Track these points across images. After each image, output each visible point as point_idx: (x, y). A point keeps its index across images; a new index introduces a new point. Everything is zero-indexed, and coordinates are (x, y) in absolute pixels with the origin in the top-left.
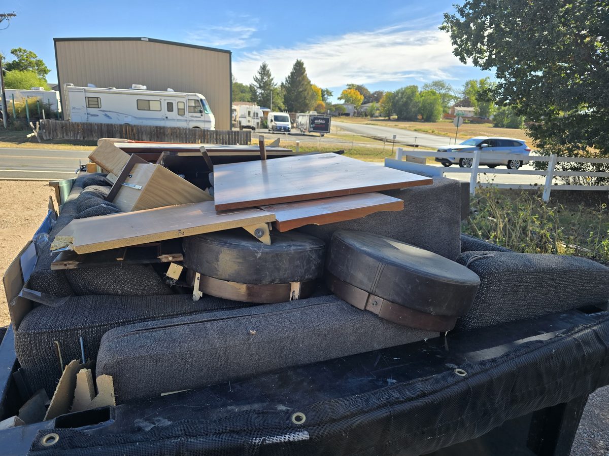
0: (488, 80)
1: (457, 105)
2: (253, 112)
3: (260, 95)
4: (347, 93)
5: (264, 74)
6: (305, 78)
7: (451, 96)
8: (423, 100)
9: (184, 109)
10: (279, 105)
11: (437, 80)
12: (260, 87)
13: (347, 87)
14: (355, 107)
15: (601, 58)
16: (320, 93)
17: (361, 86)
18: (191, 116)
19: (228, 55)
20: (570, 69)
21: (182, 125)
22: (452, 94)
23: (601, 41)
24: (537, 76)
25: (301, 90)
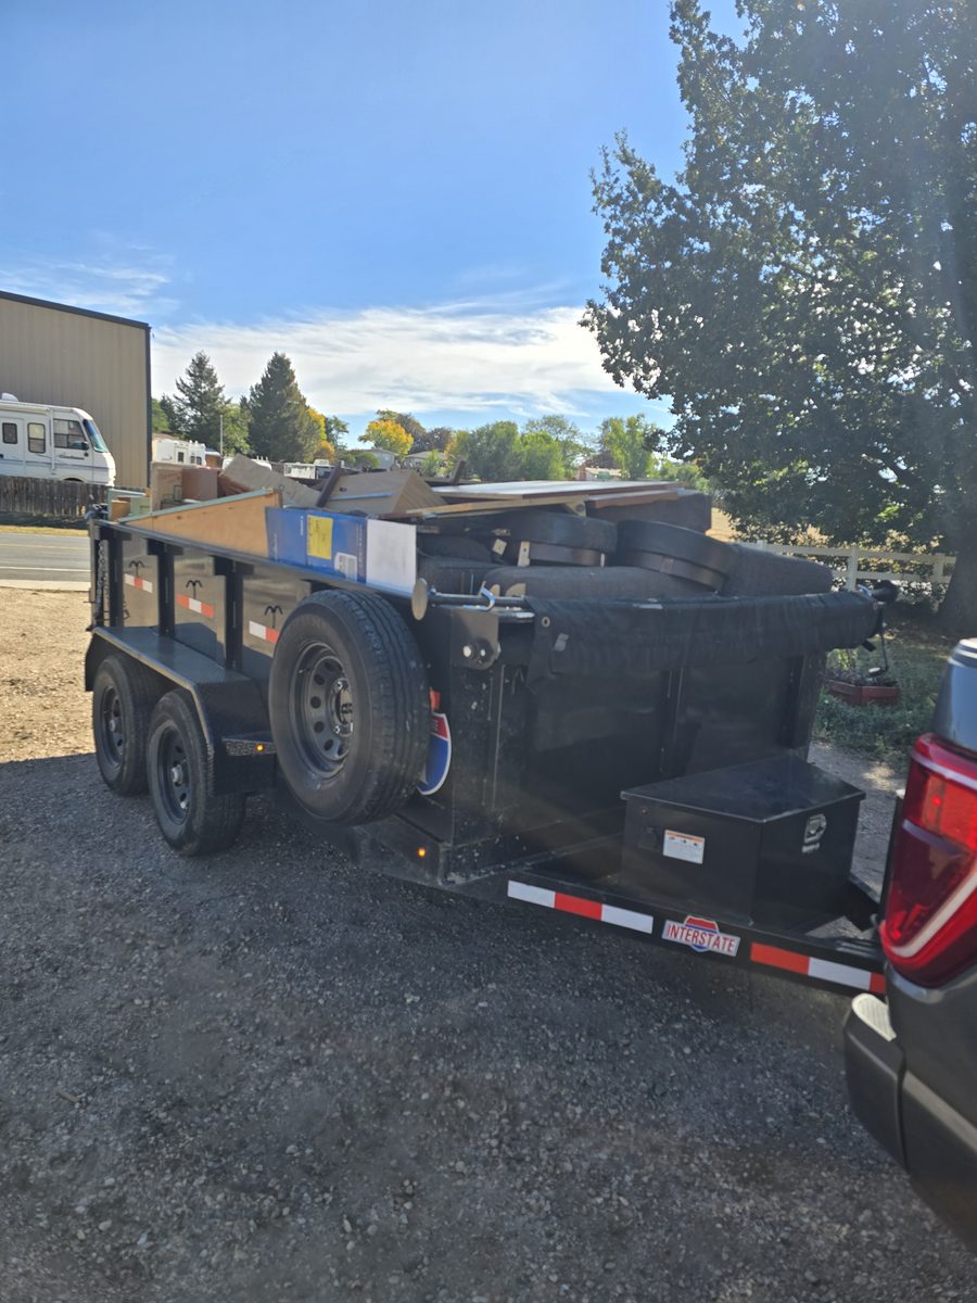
0: (641, 420)
1: (588, 464)
2: (190, 455)
3: (192, 422)
4: (379, 428)
5: (201, 377)
6: (293, 392)
7: (577, 446)
8: (528, 451)
9: (44, 440)
10: (237, 445)
11: (551, 415)
12: (193, 405)
13: (378, 416)
14: (396, 458)
15: (822, 389)
16: (323, 424)
17: (406, 417)
18: (61, 456)
19: (143, 332)
20: (780, 404)
21: (41, 473)
22: (579, 441)
23: (822, 362)
24: (731, 415)
25: (285, 415)
